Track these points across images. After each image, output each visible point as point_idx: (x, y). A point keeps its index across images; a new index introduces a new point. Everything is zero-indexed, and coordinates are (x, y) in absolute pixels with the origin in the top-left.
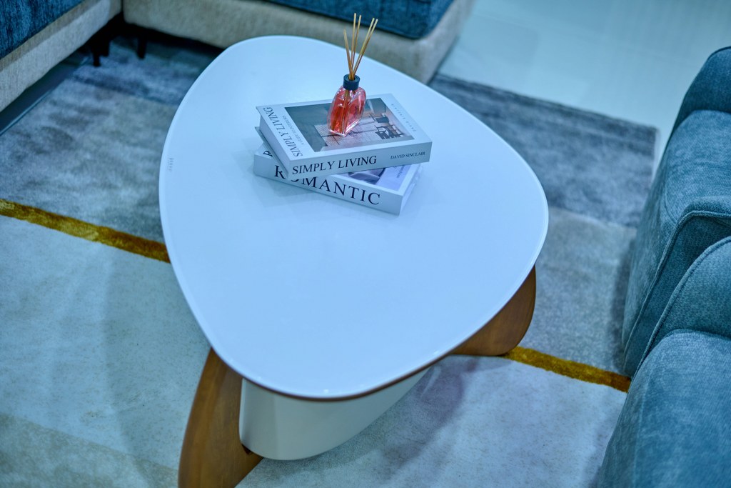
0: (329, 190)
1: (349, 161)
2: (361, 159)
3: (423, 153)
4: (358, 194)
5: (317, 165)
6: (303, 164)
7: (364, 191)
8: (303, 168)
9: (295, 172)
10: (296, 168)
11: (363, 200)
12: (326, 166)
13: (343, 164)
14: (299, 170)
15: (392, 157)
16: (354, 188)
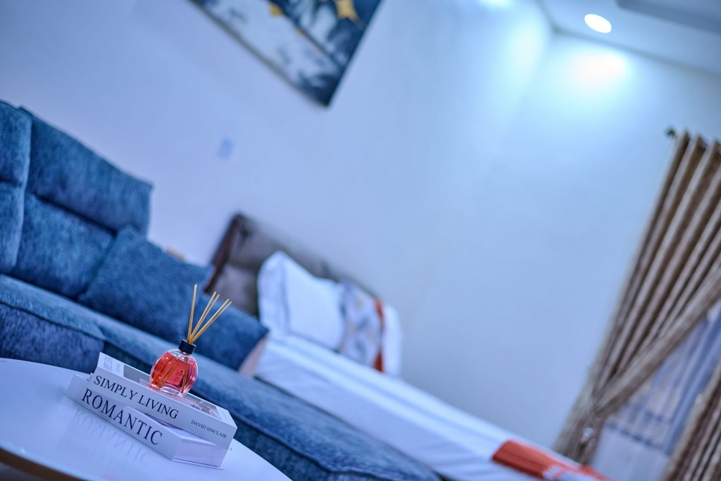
0: (120, 422)
1: (151, 401)
2: (163, 406)
3: (225, 436)
4: (145, 429)
5: (119, 388)
6: (107, 378)
7: (150, 428)
8: (106, 381)
9: (97, 382)
10: (99, 378)
11: (146, 438)
12: (127, 393)
13: (145, 401)
14: (101, 381)
15: (193, 422)
16: (143, 423)
